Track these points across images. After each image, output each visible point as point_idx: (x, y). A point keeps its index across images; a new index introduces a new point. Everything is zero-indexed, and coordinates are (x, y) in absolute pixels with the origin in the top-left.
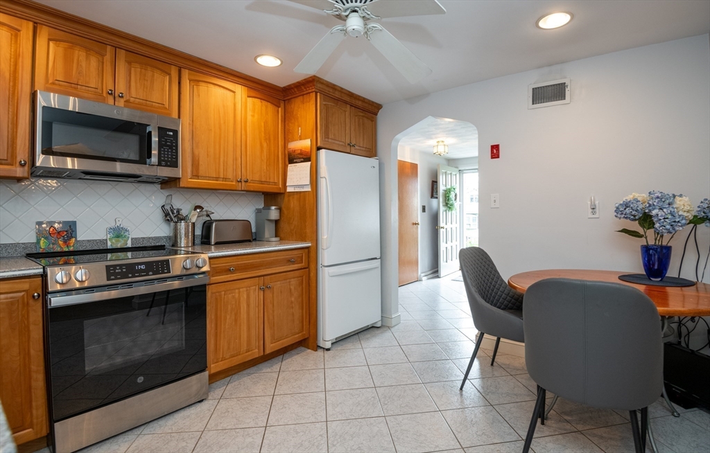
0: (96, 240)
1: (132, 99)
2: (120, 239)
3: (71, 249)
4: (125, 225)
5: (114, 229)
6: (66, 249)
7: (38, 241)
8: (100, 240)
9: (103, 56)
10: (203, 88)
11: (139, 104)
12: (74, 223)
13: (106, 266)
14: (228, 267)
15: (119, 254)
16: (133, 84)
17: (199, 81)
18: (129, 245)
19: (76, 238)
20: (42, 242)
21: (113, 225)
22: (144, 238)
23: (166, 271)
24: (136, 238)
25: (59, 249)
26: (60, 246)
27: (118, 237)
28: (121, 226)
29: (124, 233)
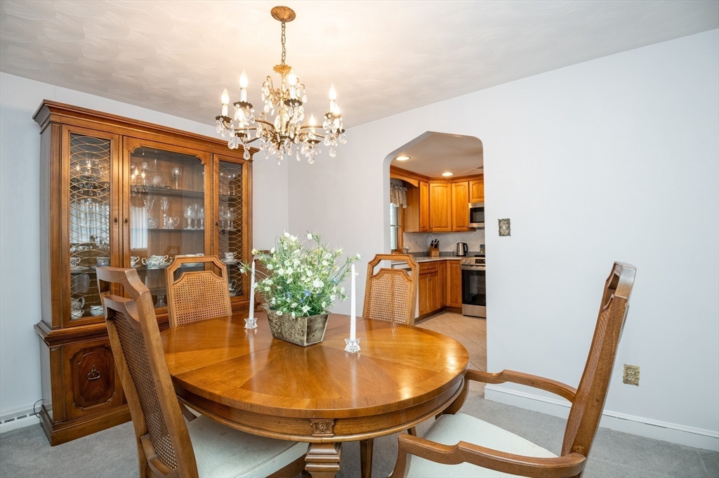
7: (480, 251)
13: (476, 259)
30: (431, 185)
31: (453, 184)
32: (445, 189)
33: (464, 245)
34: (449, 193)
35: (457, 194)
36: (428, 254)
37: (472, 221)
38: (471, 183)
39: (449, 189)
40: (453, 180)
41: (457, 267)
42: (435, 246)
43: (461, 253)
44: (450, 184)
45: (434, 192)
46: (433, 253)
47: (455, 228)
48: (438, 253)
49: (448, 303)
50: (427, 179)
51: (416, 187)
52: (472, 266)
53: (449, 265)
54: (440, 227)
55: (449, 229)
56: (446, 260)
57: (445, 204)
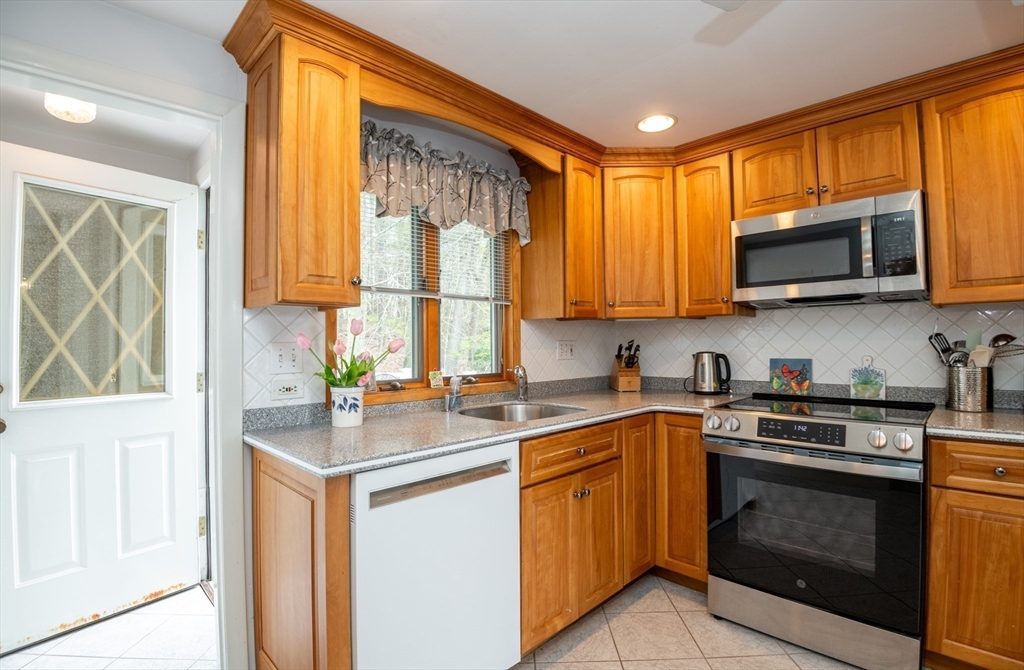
0: (836, 385)
1: (843, 188)
2: (869, 387)
3: (805, 393)
4: (878, 366)
5: (860, 372)
6: (799, 393)
7: (771, 381)
8: (841, 385)
9: (800, 148)
10: (970, 112)
11: (854, 190)
12: (809, 362)
13: (760, 419)
14: (992, 465)
15: (868, 408)
16: (842, 166)
17: (959, 105)
18: (882, 397)
19: (811, 381)
20: (775, 381)
21: (859, 366)
22: (908, 388)
23: (837, 442)
24: (895, 388)
25: (791, 393)
26: (794, 389)
27: (866, 383)
28: (871, 368)
29: (875, 378)
30: (610, 173)
31: (680, 170)
32: (654, 186)
33: (719, 359)
34: (667, 197)
35: (692, 196)
36: (608, 386)
37: (743, 282)
38: (738, 156)
39: (666, 183)
40: (679, 154)
41: (689, 438)
42: (629, 360)
43: (708, 384)
44: (668, 171)
45: (617, 192)
46: (623, 382)
47: (685, 305)
48: (636, 383)
49: (663, 559)
50: (594, 153)
51: (554, 174)
52: (744, 442)
53: (663, 430)
54: (639, 303)
55: (669, 310)
56: (654, 413)
57: (654, 232)
